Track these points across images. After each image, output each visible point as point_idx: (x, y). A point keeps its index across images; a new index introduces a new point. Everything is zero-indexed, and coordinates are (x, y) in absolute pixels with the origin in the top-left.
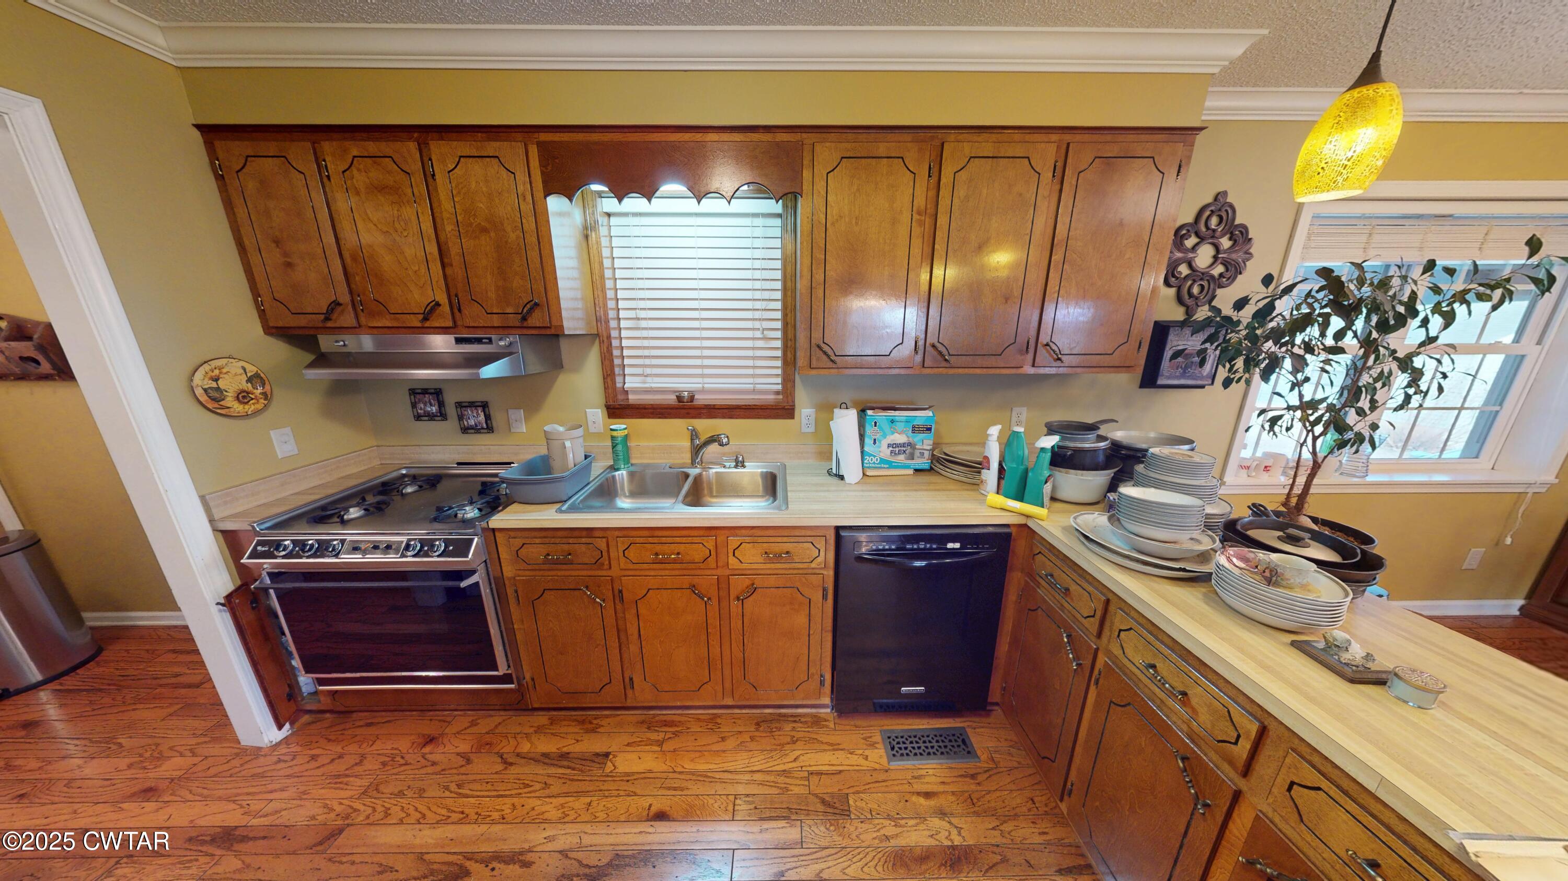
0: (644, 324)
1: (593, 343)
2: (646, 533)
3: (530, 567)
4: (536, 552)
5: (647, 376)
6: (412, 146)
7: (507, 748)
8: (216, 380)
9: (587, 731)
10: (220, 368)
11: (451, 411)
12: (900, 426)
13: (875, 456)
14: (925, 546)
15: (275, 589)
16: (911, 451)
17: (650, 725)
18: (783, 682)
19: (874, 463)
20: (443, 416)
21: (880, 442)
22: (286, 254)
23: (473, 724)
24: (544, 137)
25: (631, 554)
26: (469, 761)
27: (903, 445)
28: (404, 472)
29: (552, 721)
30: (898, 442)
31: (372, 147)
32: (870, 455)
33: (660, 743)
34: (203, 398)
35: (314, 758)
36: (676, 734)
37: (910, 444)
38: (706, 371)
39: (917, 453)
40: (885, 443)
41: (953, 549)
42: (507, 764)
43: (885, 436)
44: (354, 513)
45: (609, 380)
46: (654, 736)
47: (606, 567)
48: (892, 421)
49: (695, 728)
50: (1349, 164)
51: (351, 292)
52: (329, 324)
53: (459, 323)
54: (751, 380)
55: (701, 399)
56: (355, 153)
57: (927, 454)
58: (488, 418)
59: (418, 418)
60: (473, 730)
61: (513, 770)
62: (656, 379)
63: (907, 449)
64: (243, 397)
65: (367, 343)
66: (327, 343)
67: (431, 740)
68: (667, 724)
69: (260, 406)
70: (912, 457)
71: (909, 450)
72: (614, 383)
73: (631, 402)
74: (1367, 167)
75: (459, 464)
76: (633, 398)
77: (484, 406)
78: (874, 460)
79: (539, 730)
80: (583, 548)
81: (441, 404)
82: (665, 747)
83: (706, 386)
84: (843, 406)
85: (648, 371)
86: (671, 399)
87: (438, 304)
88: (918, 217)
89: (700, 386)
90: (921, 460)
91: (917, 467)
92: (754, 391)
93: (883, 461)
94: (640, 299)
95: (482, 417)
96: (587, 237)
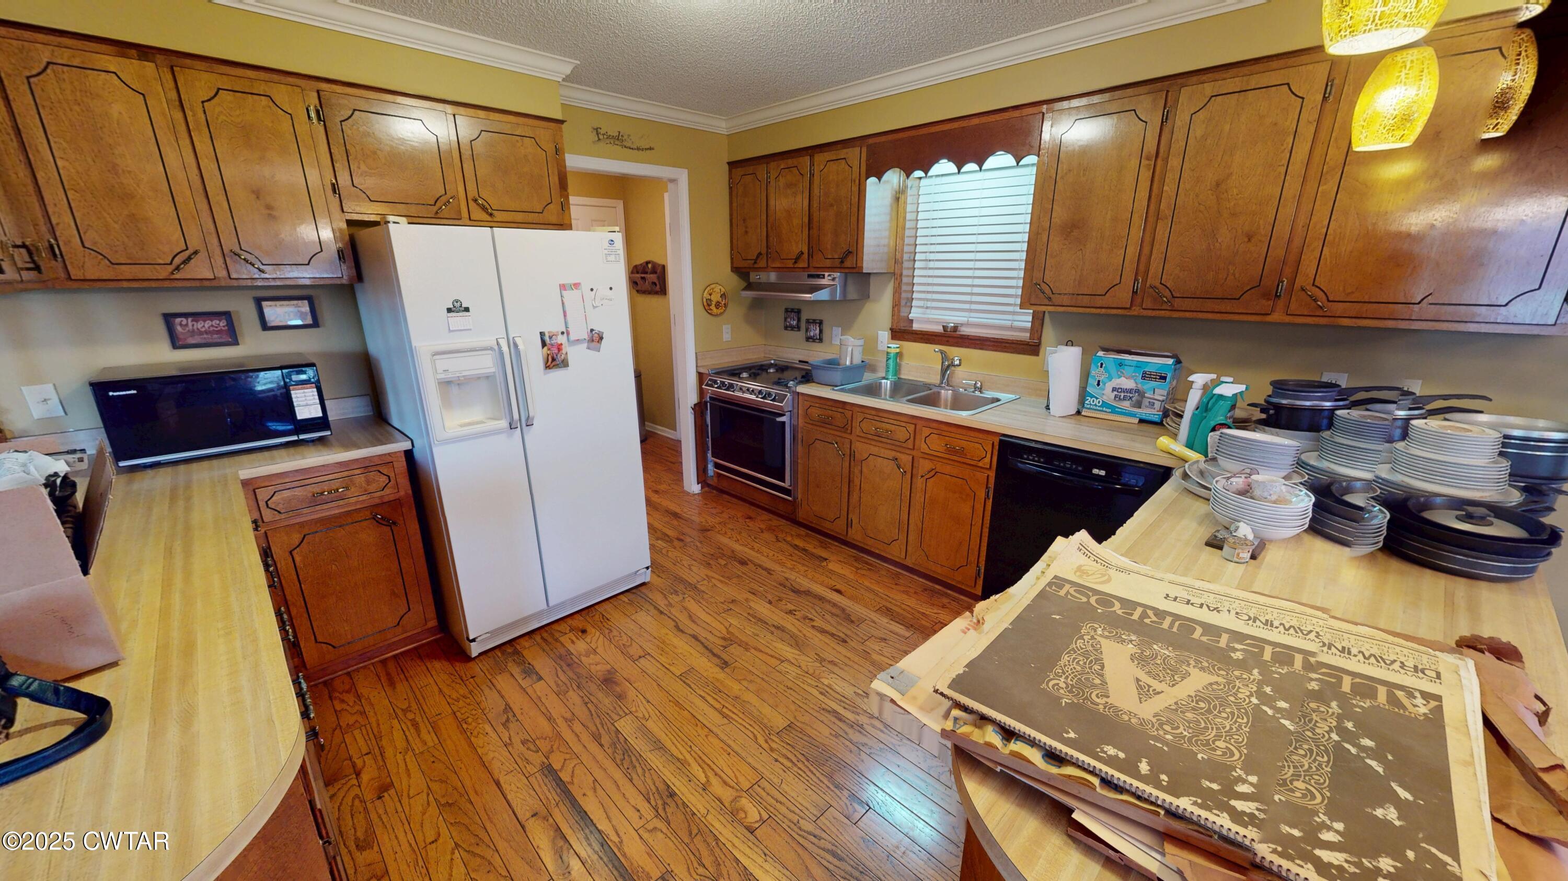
0: (931, 265)
1: (890, 281)
2: (873, 412)
3: (811, 422)
4: (815, 412)
5: (927, 308)
6: (807, 159)
7: (781, 536)
8: (710, 295)
9: (821, 547)
10: (713, 289)
11: (803, 325)
12: (1128, 371)
13: (1097, 398)
14: (1072, 466)
15: (710, 404)
16: (1139, 398)
17: (857, 559)
18: (947, 559)
19: (1096, 405)
20: (798, 328)
21: (1104, 384)
22: (746, 227)
23: (770, 520)
24: (871, 141)
25: (864, 425)
26: (762, 532)
27: (1130, 391)
28: (772, 362)
29: (807, 535)
30: (1124, 387)
31: (790, 162)
32: (1092, 396)
33: (858, 569)
34: (705, 304)
35: (706, 504)
36: (869, 569)
37: (1137, 391)
38: (974, 307)
39: (1146, 402)
40: (1109, 386)
41: (1098, 475)
42: (778, 540)
43: (1110, 379)
44: (745, 375)
45: (896, 309)
46: (857, 565)
47: (849, 431)
48: (1121, 365)
49: (884, 573)
50: (1365, 124)
51: (767, 247)
52: (756, 266)
53: (811, 265)
54: (1010, 317)
55: (966, 331)
56: (782, 167)
57: (1157, 405)
58: (821, 331)
59: (786, 328)
60: (770, 522)
61: (780, 544)
62: (933, 311)
63: (1137, 397)
64: (718, 305)
65: (773, 277)
66: (754, 277)
67: (750, 518)
68: (867, 563)
69: (722, 311)
70: (1139, 405)
71: (1136, 397)
72: (899, 311)
73: (914, 329)
74: (1381, 125)
75: (800, 361)
76: (916, 326)
77: (821, 323)
78: (1096, 402)
79: (798, 536)
80: (839, 415)
81: (799, 320)
82: (859, 571)
83: (970, 319)
84: (1070, 343)
85: (929, 304)
86: (939, 329)
87: (802, 253)
88: (1147, 162)
89: (966, 319)
90: (1149, 410)
91: (1144, 417)
92: (1012, 328)
93: (1104, 404)
94: (931, 244)
95: (818, 331)
96: (898, 199)
